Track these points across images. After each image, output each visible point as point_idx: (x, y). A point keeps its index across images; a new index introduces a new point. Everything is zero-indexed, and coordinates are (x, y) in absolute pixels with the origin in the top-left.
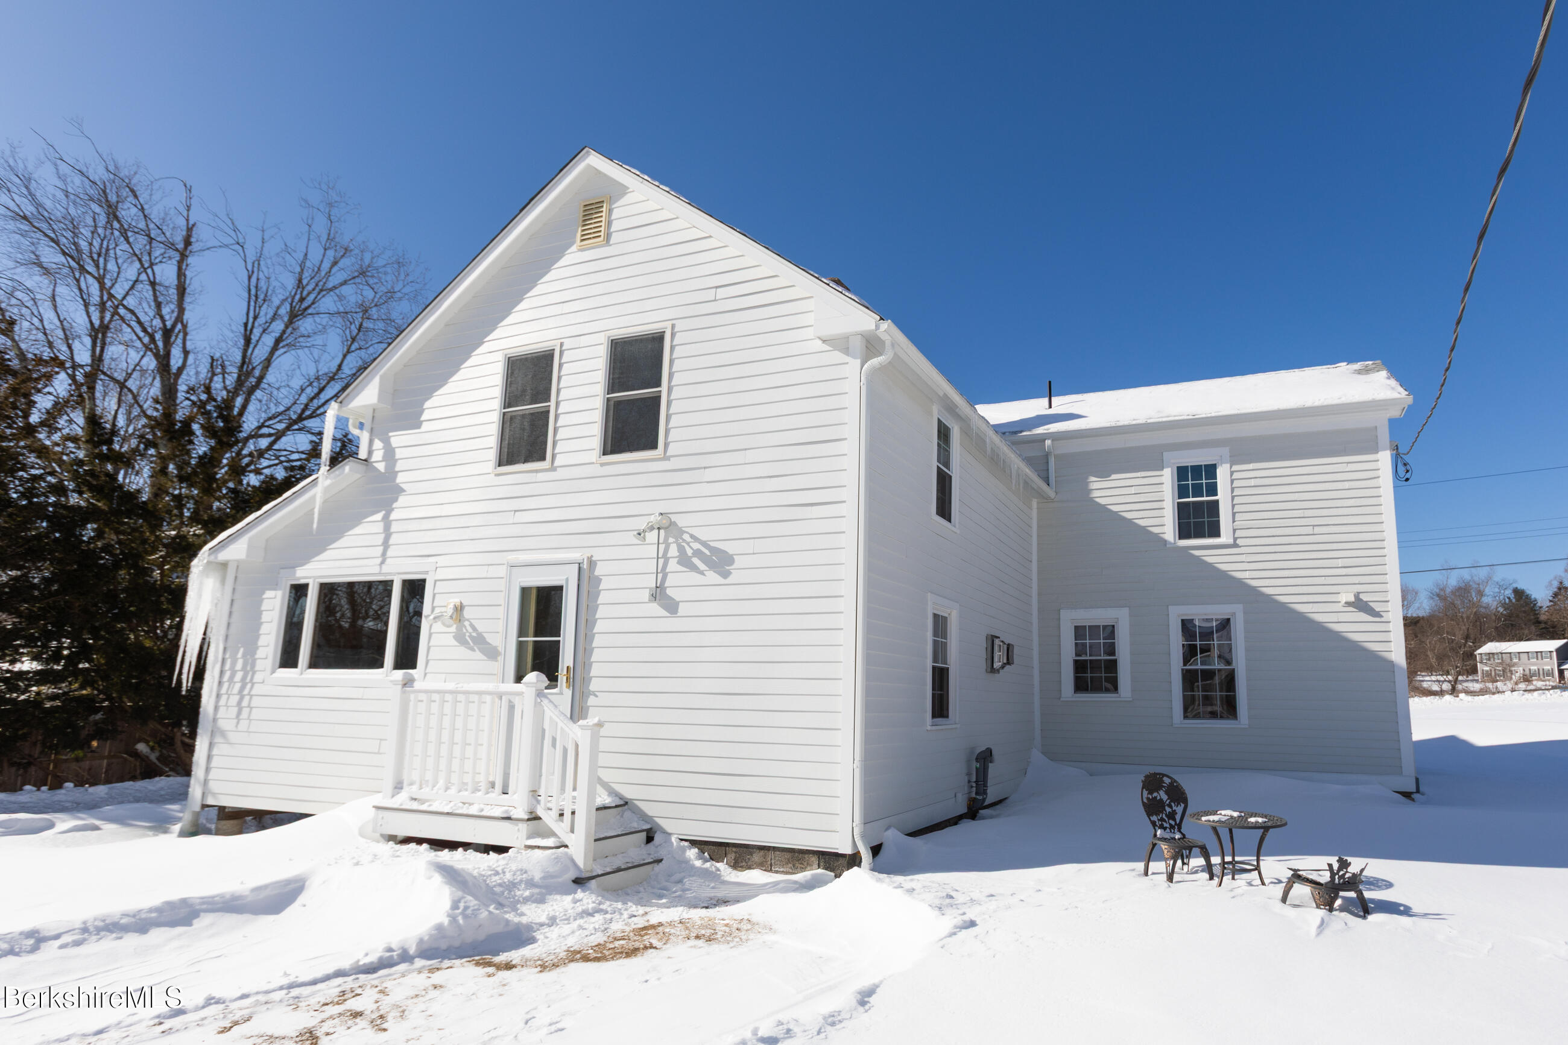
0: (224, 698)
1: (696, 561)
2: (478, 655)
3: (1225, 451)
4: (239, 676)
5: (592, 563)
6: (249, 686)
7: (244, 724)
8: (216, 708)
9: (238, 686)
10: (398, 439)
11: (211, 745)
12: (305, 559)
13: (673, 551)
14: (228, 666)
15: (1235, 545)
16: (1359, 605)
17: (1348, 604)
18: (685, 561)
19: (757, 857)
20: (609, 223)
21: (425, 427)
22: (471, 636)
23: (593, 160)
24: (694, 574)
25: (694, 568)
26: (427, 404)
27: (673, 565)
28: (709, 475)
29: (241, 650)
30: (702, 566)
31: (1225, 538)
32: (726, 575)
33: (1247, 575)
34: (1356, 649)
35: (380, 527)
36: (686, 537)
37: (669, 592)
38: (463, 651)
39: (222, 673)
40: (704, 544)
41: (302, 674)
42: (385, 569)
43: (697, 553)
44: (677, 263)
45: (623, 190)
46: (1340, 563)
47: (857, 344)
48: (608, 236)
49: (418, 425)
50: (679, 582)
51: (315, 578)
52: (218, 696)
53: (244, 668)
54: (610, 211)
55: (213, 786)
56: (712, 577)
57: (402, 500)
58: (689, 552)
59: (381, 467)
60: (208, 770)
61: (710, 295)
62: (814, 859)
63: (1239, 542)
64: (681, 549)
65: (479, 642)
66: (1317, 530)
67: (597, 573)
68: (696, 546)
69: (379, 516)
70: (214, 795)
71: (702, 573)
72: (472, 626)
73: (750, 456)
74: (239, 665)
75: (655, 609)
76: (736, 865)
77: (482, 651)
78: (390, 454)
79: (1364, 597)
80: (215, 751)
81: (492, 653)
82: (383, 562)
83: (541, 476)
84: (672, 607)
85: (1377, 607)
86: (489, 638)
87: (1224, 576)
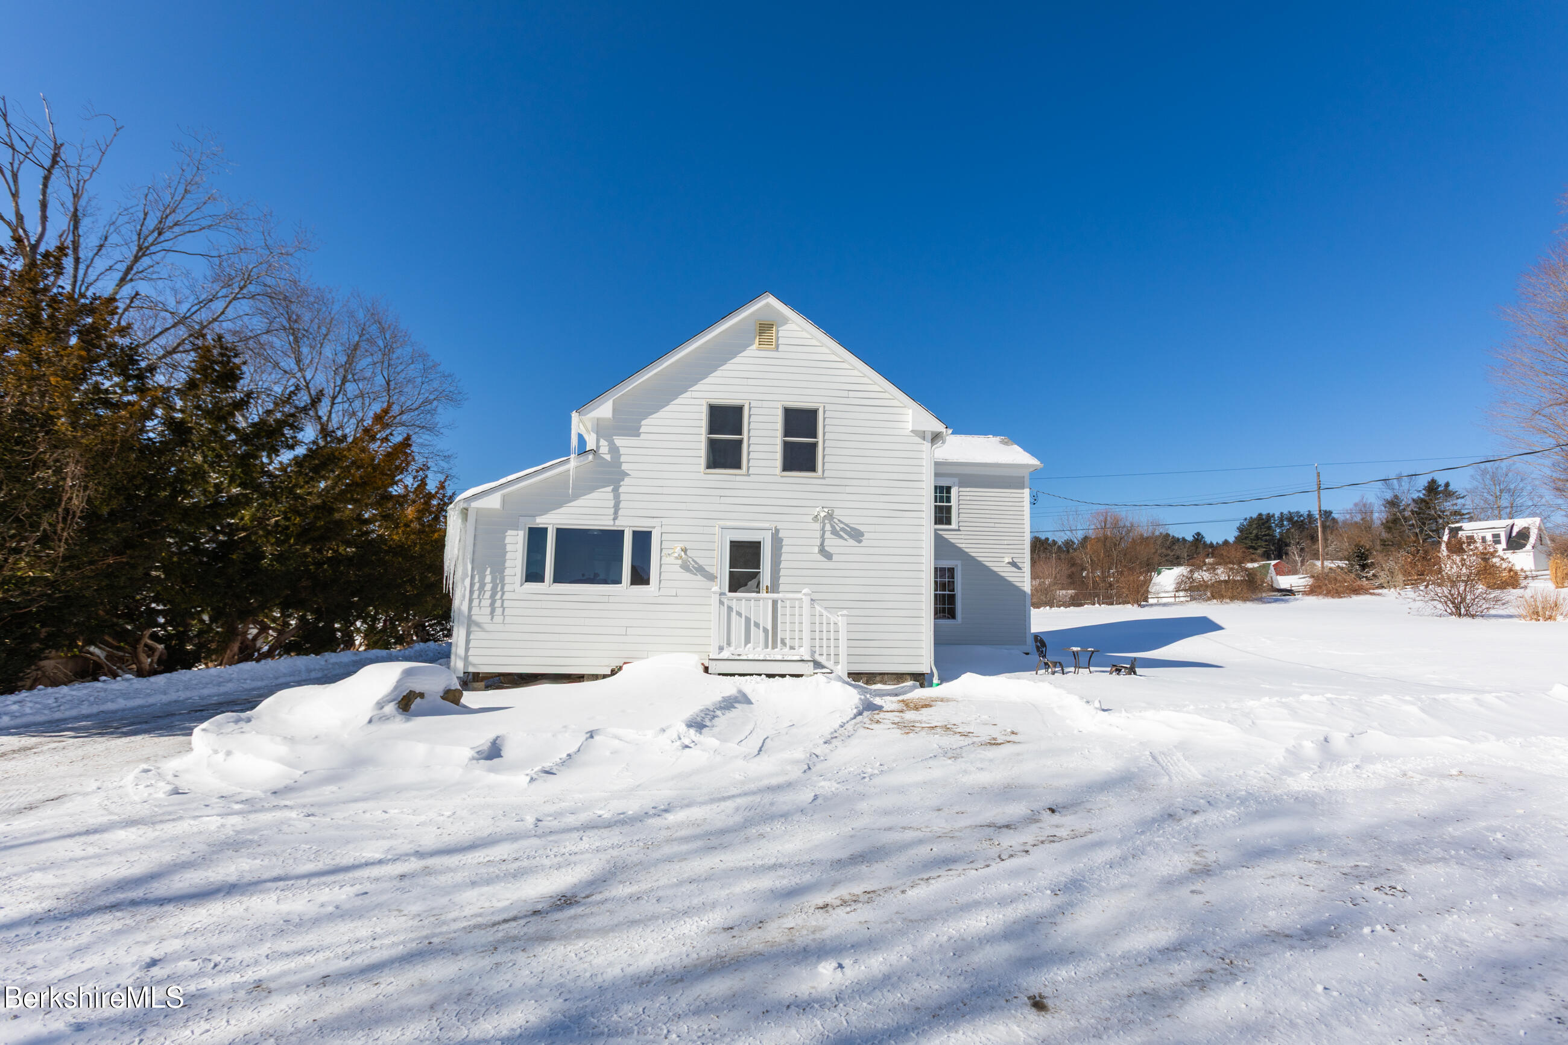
0: (476, 603)
1: (841, 533)
2: (699, 577)
3: (956, 480)
4: (488, 587)
5: (777, 531)
6: (500, 594)
7: (498, 618)
8: (470, 608)
9: (488, 594)
10: (619, 441)
11: (468, 634)
12: (545, 511)
13: (828, 527)
14: (477, 579)
15: (959, 530)
16: (1013, 564)
17: (1009, 563)
18: (834, 532)
19: (878, 678)
20: (777, 339)
21: (643, 436)
22: (693, 567)
23: (771, 301)
24: (841, 540)
25: (841, 537)
26: (643, 422)
27: (828, 535)
28: (848, 489)
29: (489, 569)
30: (846, 537)
31: (954, 526)
32: (860, 541)
33: (963, 546)
34: (1010, 584)
35: (611, 496)
36: (835, 520)
37: (826, 548)
38: (688, 575)
39: (472, 585)
40: (847, 525)
41: (547, 586)
42: (617, 522)
43: (842, 529)
44: (823, 371)
45: (785, 321)
46: (1006, 542)
47: (929, 437)
48: (777, 346)
49: (638, 435)
50: (833, 544)
51: (553, 525)
52: (471, 601)
53: (493, 581)
54: (777, 332)
55: (471, 659)
56: (852, 542)
57: (627, 480)
58: (838, 529)
59: (608, 457)
60: (467, 649)
61: (845, 394)
62: (908, 677)
63: (961, 528)
64: (833, 527)
65: (700, 570)
66: (997, 525)
67: (780, 535)
68: (842, 526)
69: (610, 489)
70: (474, 665)
71: (846, 540)
72: (693, 560)
73: (872, 482)
74: (488, 579)
75: (820, 558)
76: (867, 683)
77: (705, 577)
78: (614, 450)
79: (1015, 560)
80: (471, 637)
81: (711, 578)
82: (615, 519)
83: (738, 478)
84: (828, 556)
85: (1020, 565)
86: (707, 568)
87: (953, 545)
